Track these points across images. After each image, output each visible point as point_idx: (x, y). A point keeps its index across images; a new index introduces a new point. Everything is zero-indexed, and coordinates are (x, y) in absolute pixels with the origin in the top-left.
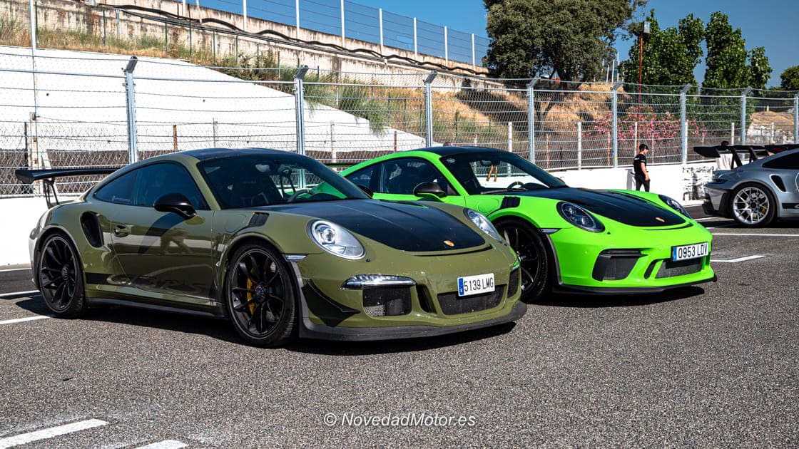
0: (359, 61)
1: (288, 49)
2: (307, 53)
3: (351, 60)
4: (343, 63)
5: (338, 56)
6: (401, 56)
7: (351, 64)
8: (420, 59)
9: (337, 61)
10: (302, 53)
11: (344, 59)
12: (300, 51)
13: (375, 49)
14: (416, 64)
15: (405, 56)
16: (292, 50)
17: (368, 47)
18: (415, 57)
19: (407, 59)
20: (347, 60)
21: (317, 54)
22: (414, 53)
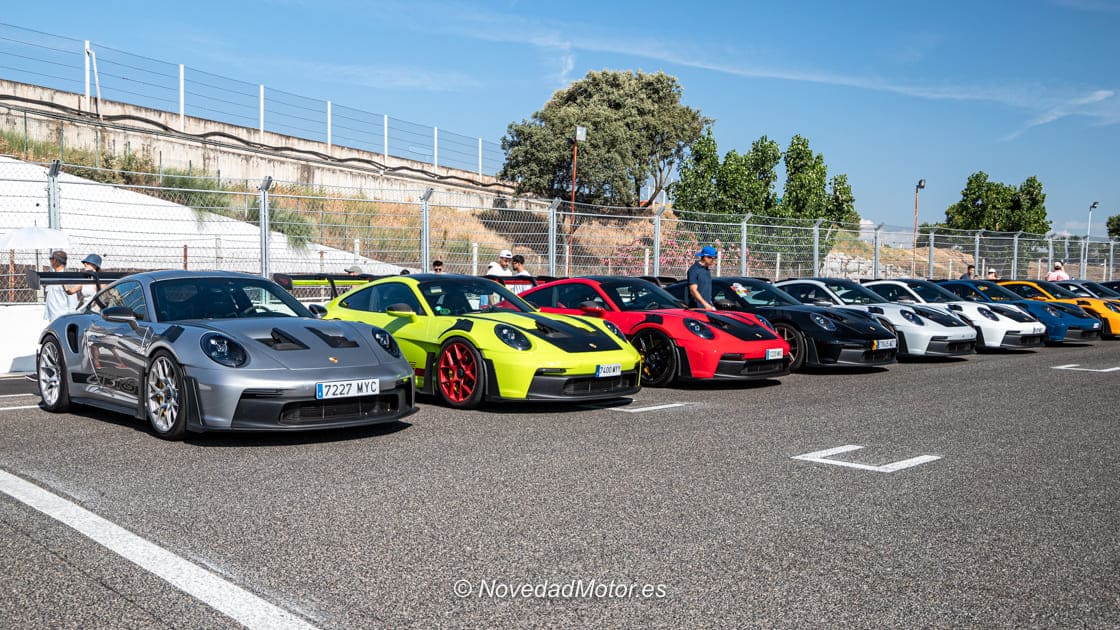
0: (341, 171)
1: (234, 154)
2: (262, 158)
3: (329, 170)
4: (317, 173)
5: (311, 164)
6: (415, 168)
7: (329, 174)
8: (443, 173)
9: (307, 171)
10: (254, 159)
11: (319, 168)
12: (251, 157)
13: (375, 159)
14: (436, 178)
15: (420, 168)
16: (239, 155)
17: (366, 157)
18: (435, 170)
19: (422, 172)
20: (323, 169)
21: (278, 161)
22: (432, 165)
